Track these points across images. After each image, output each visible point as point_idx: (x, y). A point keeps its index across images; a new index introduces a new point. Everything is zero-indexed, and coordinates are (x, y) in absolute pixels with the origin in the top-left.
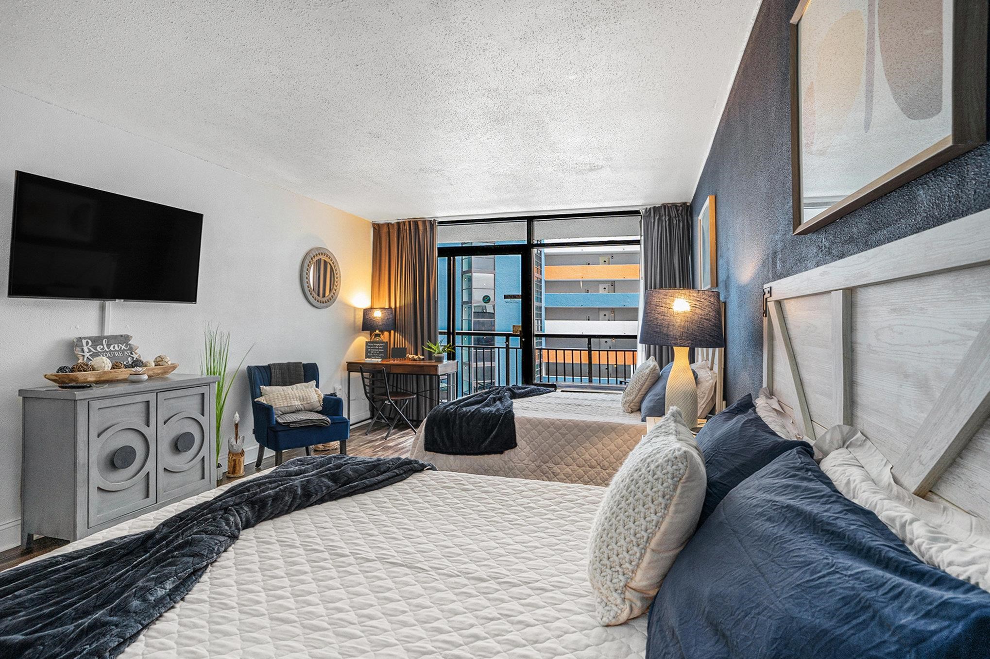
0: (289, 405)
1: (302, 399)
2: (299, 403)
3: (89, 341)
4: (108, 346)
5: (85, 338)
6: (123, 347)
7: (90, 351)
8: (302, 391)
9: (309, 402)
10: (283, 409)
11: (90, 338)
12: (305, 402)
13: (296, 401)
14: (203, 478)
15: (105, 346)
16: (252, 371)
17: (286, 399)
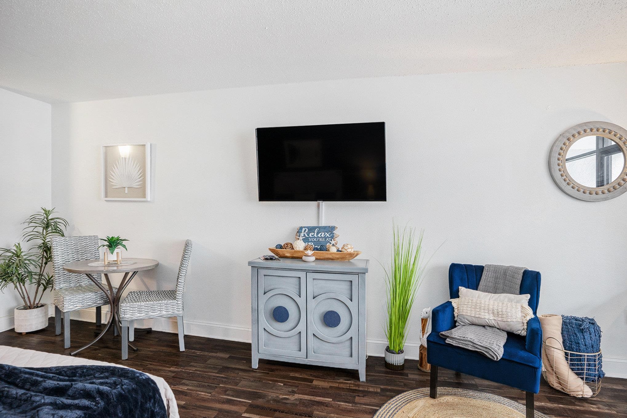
0: (477, 316)
1: (496, 313)
2: (492, 318)
3: (307, 229)
4: (318, 234)
5: (304, 227)
6: (328, 235)
7: (304, 235)
8: (500, 305)
9: (505, 320)
10: (470, 319)
11: (307, 227)
12: (500, 319)
13: (487, 314)
14: (351, 356)
15: (315, 234)
16: (455, 269)
17: (475, 308)
